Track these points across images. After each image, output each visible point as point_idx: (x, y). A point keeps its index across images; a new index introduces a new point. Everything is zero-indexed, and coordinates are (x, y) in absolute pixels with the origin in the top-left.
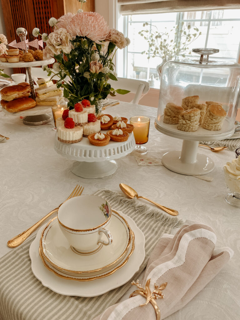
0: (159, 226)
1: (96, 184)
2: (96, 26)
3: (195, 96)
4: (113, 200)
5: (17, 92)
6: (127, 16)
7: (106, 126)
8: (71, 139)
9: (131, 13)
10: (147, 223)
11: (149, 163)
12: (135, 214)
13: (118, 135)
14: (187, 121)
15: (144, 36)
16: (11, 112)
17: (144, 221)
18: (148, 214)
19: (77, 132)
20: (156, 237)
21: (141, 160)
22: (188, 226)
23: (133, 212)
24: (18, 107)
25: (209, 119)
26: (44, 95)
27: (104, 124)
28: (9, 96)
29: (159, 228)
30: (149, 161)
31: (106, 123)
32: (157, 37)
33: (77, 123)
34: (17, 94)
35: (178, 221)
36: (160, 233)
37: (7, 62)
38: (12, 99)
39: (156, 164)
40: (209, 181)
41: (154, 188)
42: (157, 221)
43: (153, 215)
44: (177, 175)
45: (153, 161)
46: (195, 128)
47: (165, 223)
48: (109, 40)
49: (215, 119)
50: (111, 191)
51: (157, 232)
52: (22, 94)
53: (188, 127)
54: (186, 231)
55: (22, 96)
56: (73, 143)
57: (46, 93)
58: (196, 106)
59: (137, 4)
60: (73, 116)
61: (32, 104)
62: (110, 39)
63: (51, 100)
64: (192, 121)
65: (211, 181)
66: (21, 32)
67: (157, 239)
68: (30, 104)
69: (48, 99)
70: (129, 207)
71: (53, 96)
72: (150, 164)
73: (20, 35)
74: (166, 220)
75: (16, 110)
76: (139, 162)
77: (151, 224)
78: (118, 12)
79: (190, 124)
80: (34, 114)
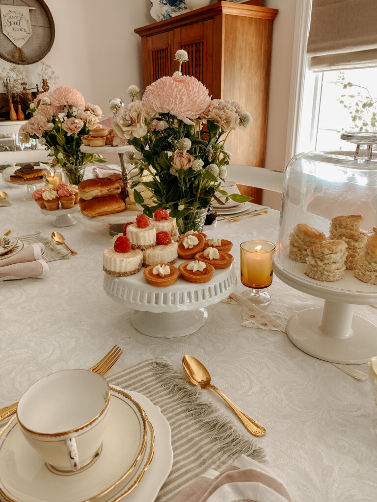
0: (214, 452)
1: (155, 348)
2: (183, 97)
3: (353, 216)
4: (163, 383)
5: (100, 188)
6: (322, 73)
7: (188, 253)
8: (118, 270)
9: (328, 68)
10: (197, 439)
11: (262, 324)
12: (187, 417)
13: (194, 271)
14: (317, 260)
15: (344, 104)
16: (87, 216)
17: (193, 435)
18: (208, 423)
19: (128, 259)
20: (197, 471)
21: (251, 317)
22: (239, 469)
23: (184, 411)
24: (96, 209)
25: (365, 262)
27: (188, 249)
28: (87, 192)
29: (214, 454)
30: (263, 321)
31: (190, 247)
32: (364, 106)
33: (135, 245)
34: (99, 191)
35: (253, 449)
36: (208, 467)
37: (89, 145)
38: (91, 198)
39: (273, 329)
40: (359, 380)
41: (247, 375)
42: (216, 440)
43: (215, 426)
44: (302, 356)
45: (271, 322)
46: (334, 276)
47: (229, 448)
48: (206, 117)
49: (375, 262)
50: (170, 366)
51: (204, 462)
52: (107, 191)
53: (320, 273)
54: (230, 479)
55: (107, 194)
56: (120, 276)
58: (346, 234)
59: (338, 55)
60: (130, 234)
61: (118, 206)
62: (208, 116)
64: (326, 261)
65: (363, 381)
67: (197, 475)
68: (115, 207)
70: (182, 402)
72: (263, 327)
74: (233, 440)
75: (93, 213)
76: (246, 320)
77: (202, 443)
78: (307, 68)
79: (324, 266)
80: (118, 221)
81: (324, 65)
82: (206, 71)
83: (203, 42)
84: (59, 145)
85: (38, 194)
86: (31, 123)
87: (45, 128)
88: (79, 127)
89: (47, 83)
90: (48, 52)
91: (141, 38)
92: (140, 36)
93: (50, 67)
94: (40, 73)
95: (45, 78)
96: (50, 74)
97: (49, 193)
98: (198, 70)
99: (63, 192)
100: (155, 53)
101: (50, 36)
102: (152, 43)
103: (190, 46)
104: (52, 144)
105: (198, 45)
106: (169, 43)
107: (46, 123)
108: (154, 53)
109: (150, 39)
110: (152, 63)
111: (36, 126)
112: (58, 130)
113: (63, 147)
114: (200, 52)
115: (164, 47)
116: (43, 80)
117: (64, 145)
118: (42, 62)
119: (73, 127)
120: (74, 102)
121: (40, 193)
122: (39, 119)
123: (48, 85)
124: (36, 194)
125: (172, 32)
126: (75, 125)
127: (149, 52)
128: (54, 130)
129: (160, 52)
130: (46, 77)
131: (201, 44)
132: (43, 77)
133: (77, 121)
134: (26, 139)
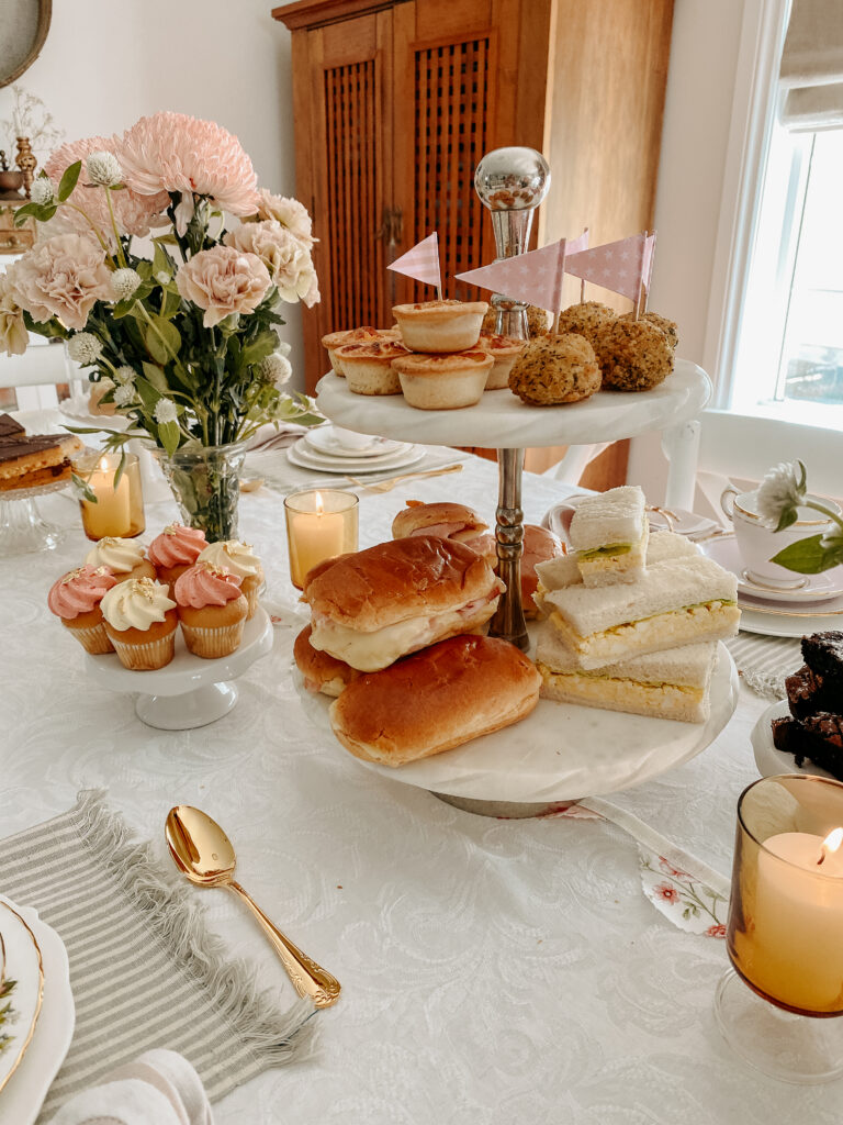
26: (611, 636)
34: (426, 621)
37: (396, 393)
57: (626, 625)
63: (661, 677)
66: (509, 179)
69: (638, 661)
71: (678, 644)
73: (494, 198)
78: (776, 119)
81: (833, 112)
82: (495, 124)
83: (487, 41)
84: (149, 359)
85: (79, 596)
86: (34, 267)
87: (102, 293)
88: (255, 289)
89: (30, 148)
90: (31, 62)
91: (289, 32)
92: (289, 28)
93: (39, 101)
94: (10, 120)
95: (24, 135)
96: (38, 122)
97: (136, 598)
98: (470, 119)
99: (198, 588)
100: (334, 75)
101: (36, 18)
102: (325, 46)
103: (446, 52)
104: (121, 356)
105: (470, 48)
106: (379, 45)
107: (105, 269)
108: (330, 74)
109: (318, 34)
110: (323, 102)
111: (60, 279)
112: (154, 298)
113: (168, 370)
114: (475, 70)
115: (364, 57)
116: (19, 140)
117: (173, 363)
118: (15, 89)
119: (233, 289)
120: (224, 181)
121: (85, 590)
122: (70, 252)
123: (33, 153)
124: (66, 596)
125: (387, 13)
126: (240, 279)
127: (314, 71)
128: (138, 302)
129: (350, 73)
130: (26, 133)
131: (482, 46)
132: (17, 130)
133: (242, 261)
134: (10, 335)
